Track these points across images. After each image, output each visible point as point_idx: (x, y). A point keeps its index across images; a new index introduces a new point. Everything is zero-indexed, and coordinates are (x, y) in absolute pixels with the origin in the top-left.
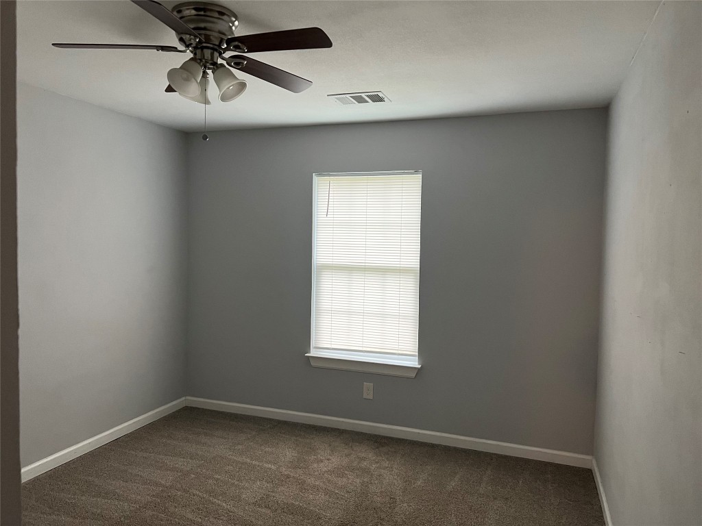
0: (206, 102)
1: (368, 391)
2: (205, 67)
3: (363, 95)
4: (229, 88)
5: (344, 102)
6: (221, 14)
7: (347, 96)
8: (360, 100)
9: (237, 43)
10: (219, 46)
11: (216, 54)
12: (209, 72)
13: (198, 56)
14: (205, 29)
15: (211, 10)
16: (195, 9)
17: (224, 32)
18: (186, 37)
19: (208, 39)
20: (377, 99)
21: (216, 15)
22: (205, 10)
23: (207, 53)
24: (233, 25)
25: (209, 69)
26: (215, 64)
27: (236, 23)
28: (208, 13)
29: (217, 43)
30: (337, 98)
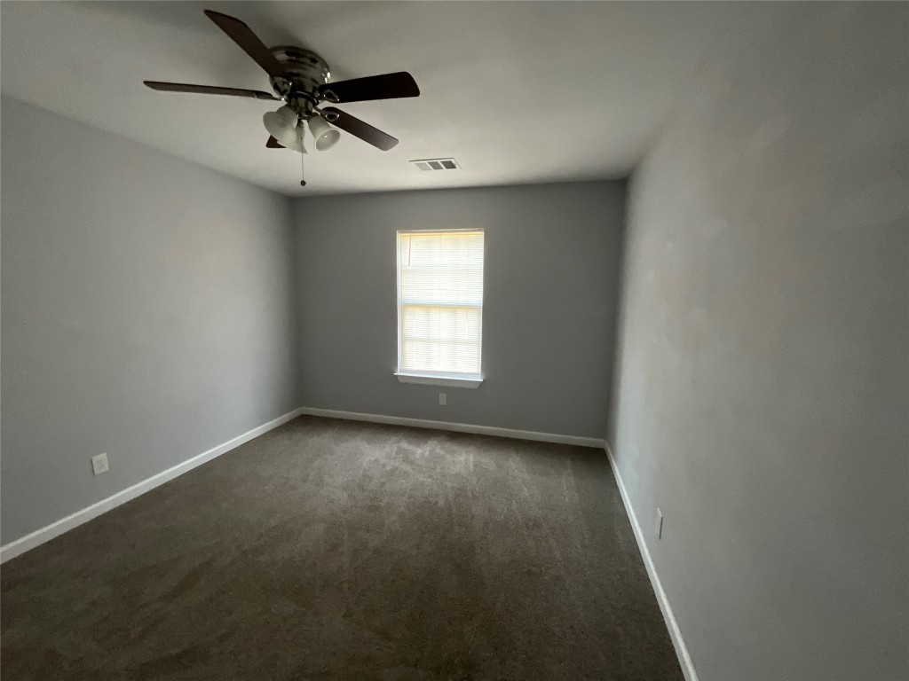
0: (303, 150)
1: (443, 399)
2: (300, 115)
3: (439, 161)
4: (323, 136)
5: (423, 168)
6: (314, 61)
7: (426, 162)
8: (436, 166)
9: (328, 91)
10: (312, 95)
11: (310, 105)
12: (305, 122)
13: (293, 104)
14: (298, 75)
15: (303, 56)
16: (287, 53)
17: (317, 80)
18: (279, 80)
19: (301, 86)
20: (450, 165)
21: (308, 62)
22: (298, 55)
23: (302, 101)
24: (326, 76)
25: (304, 118)
26: (309, 112)
27: (329, 74)
28: (301, 59)
29: (311, 91)
30: (417, 164)
